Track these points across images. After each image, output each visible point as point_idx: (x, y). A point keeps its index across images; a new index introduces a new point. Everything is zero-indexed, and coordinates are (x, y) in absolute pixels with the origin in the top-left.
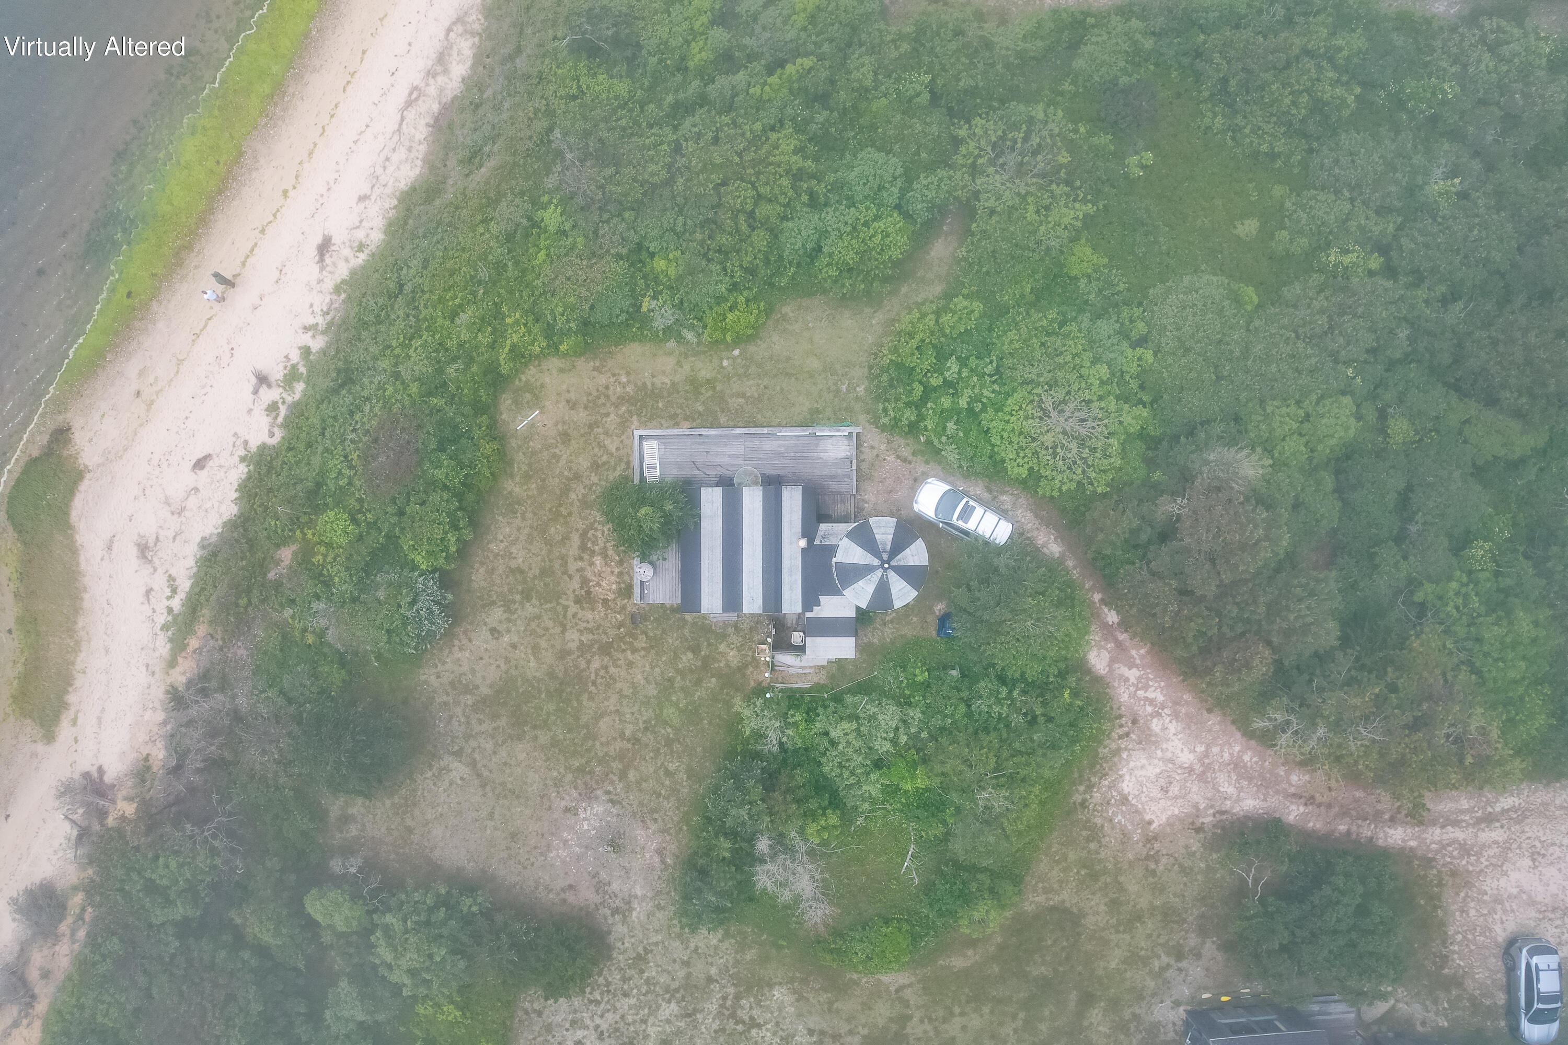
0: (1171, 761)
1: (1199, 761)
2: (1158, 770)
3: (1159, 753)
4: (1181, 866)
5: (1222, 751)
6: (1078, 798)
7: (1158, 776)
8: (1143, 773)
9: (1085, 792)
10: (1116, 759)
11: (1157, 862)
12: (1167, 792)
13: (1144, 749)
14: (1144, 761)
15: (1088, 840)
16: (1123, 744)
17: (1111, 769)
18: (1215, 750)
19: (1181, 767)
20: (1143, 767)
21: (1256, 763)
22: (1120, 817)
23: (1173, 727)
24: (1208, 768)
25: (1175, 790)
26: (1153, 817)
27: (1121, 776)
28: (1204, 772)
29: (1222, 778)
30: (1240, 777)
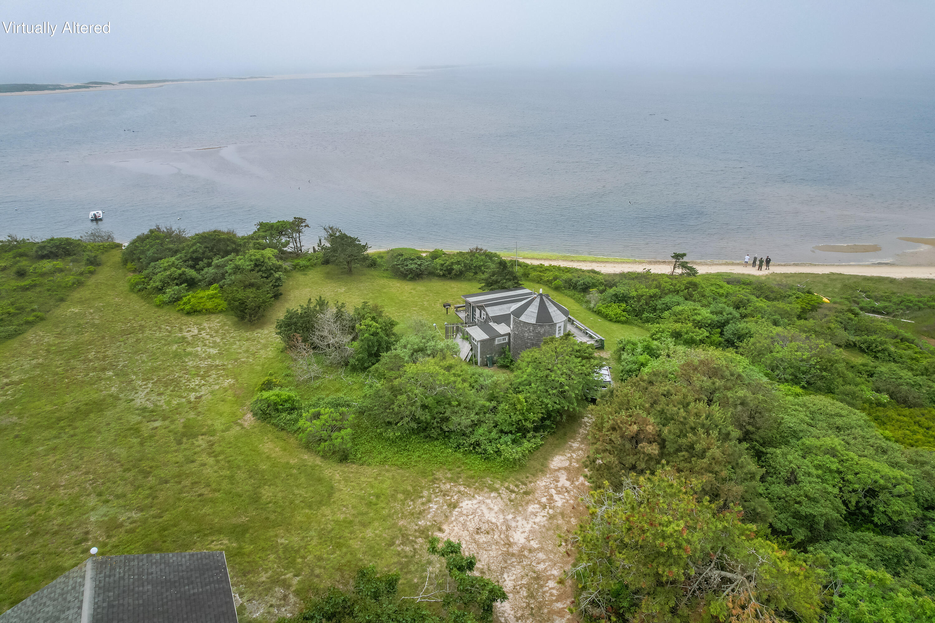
0: (508, 528)
1: (522, 547)
2: (494, 520)
3: (510, 517)
4: (408, 563)
5: (544, 561)
6: (439, 475)
7: (488, 522)
8: (486, 511)
9: (447, 478)
10: (486, 490)
11: (403, 543)
12: (477, 533)
13: (507, 505)
14: (496, 508)
15: (405, 492)
16: (503, 491)
17: (476, 489)
18: (541, 556)
19: (507, 536)
20: (491, 509)
21: (552, 595)
22: (435, 507)
23: (540, 519)
24: (520, 556)
25: (482, 538)
26: (447, 531)
27: (473, 497)
28: (513, 555)
29: (517, 571)
30: (528, 586)
